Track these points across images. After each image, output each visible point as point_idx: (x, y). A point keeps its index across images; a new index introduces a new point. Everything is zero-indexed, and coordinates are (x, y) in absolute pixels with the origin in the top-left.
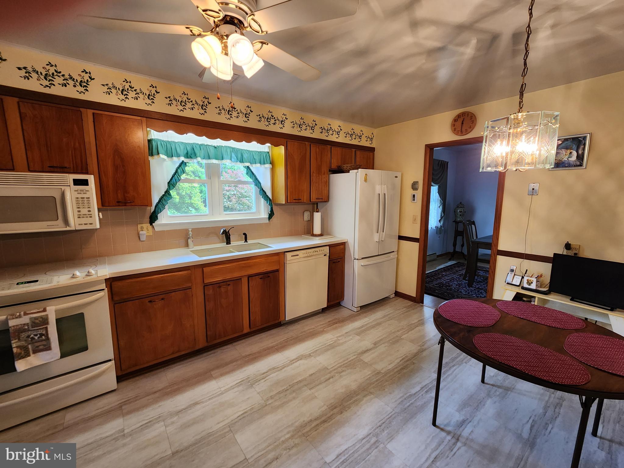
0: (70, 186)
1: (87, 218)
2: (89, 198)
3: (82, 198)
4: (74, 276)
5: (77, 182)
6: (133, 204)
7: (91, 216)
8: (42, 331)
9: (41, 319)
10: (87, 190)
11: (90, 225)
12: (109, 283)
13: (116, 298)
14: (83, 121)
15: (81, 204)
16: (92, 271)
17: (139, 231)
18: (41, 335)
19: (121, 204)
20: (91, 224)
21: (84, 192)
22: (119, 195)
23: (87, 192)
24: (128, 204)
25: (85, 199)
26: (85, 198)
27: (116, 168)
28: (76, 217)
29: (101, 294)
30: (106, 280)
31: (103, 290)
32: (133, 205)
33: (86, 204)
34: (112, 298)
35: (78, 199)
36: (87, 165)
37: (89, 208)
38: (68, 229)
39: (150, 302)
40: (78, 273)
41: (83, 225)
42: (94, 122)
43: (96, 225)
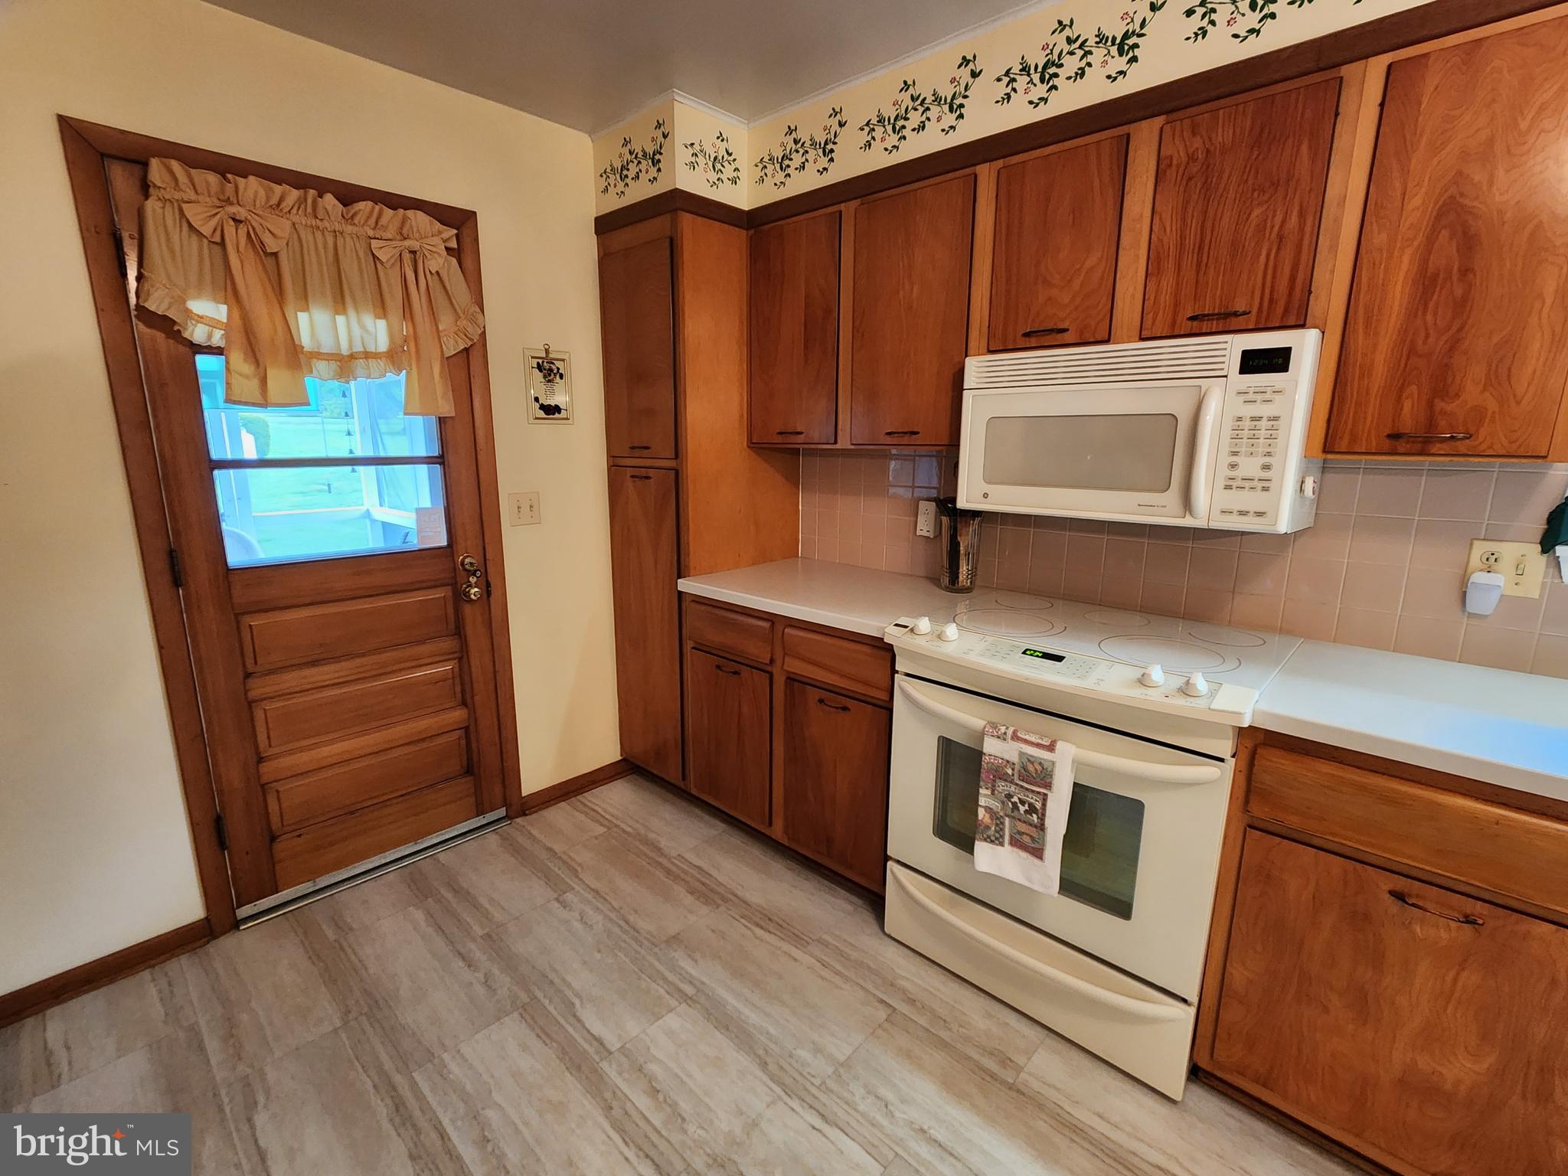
0: (1226, 376)
1: (1252, 493)
2: (1276, 419)
3: (1253, 419)
4: (1143, 681)
5: (1255, 362)
6: (1462, 447)
7: (1266, 484)
8: (1034, 797)
9: (1039, 768)
10: (1277, 388)
11: (1258, 518)
12: (1250, 744)
13: (1258, 810)
14: (1339, 118)
15: (1245, 440)
16: (1201, 684)
17: (1469, 571)
18: (1032, 809)
19: (1402, 446)
20: (1260, 514)
21: (1267, 396)
22: (1407, 405)
23: (1277, 397)
24: (1438, 445)
25: (1264, 423)
26: (1265, 419)
27: (1426, 283)
28: (1221, 483)
29: (1210, 770)
30: (1243, 733)
31: (1222, 760)
32: (1463, 450)
33: (1262, 441)
34: (1247, 801)
35: (1239, 423)
36: (1310, 292)
37: (1269, 454)
38: (1187, 522)
39: (1399, 896)
40: (1157, 674)
41: (1235, 518)
42: (1382, 105)
43: (1276, 522)
